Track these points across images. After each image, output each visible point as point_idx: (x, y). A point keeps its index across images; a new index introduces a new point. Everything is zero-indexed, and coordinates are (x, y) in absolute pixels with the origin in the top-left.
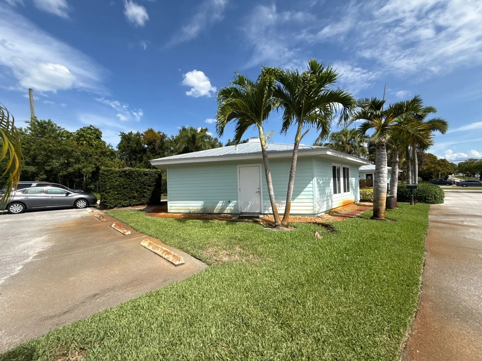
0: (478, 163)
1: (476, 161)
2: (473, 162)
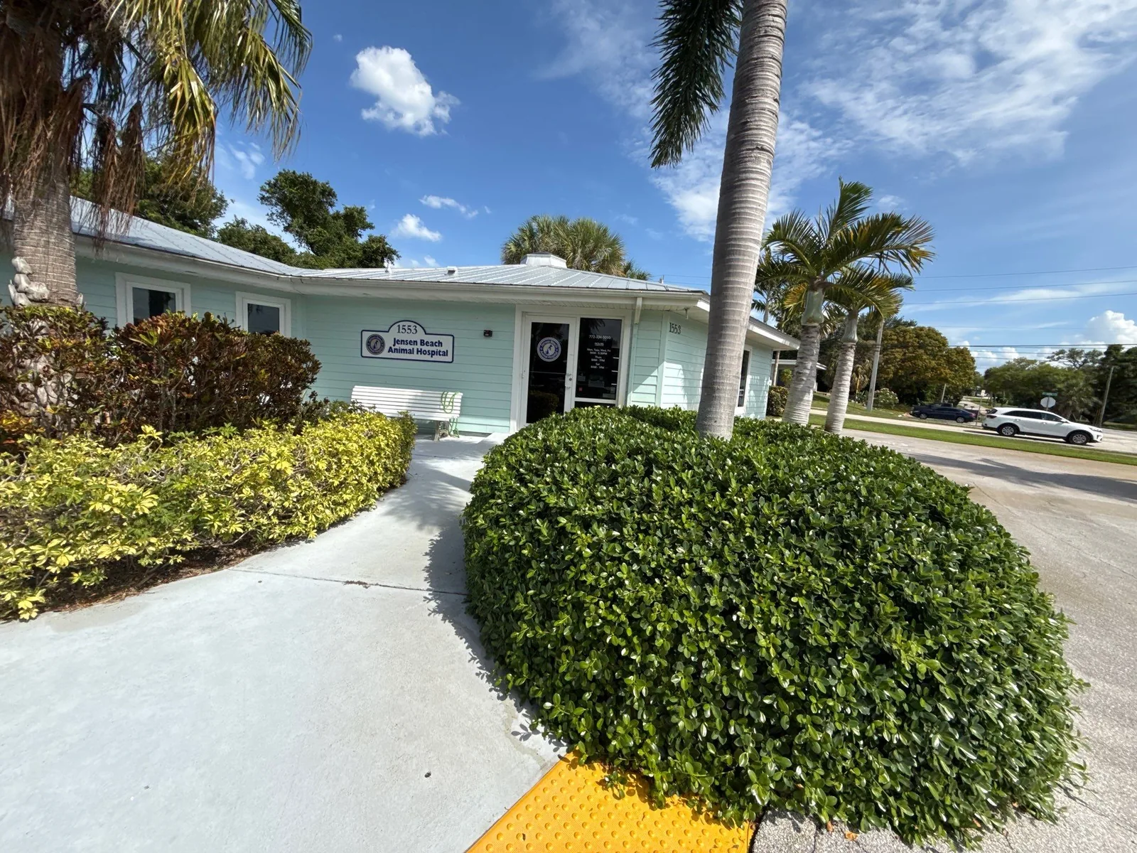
0: (1034, 370)
1: (1031, 366)
2: (1023, 368)
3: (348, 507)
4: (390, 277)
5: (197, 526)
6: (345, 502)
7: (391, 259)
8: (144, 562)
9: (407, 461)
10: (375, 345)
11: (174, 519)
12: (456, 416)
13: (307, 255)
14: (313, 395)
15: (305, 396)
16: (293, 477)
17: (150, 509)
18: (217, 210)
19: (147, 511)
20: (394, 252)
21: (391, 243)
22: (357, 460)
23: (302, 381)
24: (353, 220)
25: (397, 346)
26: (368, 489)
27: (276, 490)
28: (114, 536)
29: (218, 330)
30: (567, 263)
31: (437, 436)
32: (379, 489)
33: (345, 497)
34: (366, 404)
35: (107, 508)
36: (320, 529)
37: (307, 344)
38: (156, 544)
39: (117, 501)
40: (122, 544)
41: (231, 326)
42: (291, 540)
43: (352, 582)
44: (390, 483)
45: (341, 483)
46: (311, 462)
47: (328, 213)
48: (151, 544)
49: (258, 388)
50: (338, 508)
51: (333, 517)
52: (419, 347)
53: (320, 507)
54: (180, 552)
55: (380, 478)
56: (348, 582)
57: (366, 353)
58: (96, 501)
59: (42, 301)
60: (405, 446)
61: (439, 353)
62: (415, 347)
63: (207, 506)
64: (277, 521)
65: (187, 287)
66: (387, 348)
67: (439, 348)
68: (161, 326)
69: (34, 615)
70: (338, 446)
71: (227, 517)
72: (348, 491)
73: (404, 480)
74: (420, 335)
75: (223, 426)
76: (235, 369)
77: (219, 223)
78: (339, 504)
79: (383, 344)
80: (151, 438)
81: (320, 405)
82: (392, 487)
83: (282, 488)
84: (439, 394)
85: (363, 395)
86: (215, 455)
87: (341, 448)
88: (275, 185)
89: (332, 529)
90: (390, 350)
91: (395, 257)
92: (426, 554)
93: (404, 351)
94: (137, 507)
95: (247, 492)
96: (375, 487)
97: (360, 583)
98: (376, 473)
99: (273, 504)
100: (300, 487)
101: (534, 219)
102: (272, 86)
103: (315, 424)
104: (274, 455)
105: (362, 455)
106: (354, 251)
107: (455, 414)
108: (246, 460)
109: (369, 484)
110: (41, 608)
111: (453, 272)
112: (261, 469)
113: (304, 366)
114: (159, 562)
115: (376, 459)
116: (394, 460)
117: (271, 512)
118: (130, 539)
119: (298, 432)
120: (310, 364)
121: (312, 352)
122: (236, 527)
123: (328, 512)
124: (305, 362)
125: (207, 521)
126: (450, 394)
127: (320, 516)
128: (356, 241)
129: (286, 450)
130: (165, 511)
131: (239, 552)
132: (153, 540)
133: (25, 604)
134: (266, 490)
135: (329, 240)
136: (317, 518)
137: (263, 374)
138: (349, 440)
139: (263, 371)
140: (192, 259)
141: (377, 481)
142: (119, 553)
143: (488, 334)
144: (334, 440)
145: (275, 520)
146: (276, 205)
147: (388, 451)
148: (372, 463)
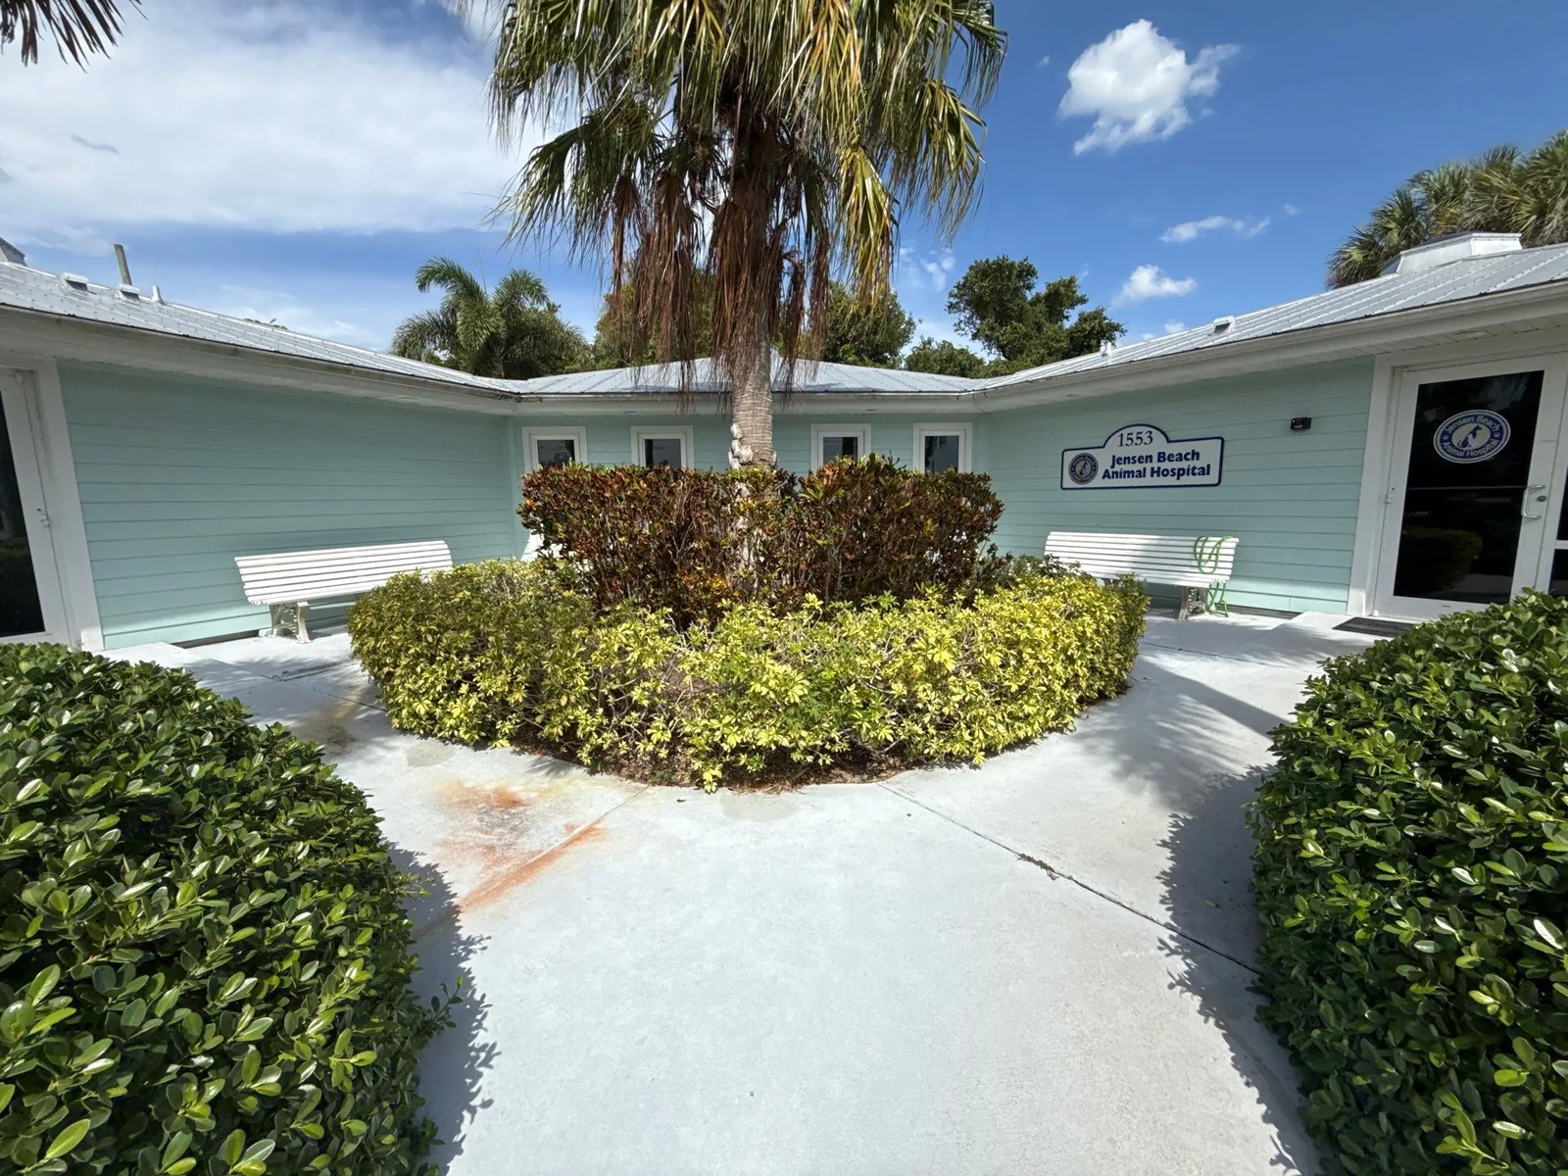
3: (1031, 725)
4: (1110, 362)
5: (845, 721)
6: (1027, 716)
7: (1111, 339)
8: (796, 757)
9: (1129, 658)
10: (1083, 469)
11: (822, 711)
12: (1223, 579)
13: (997, 362)
14: (993, 549)
15: (982, 552)
16: (956, 674)
17: (800, 697)
18: (904, 338)
19: (798, 700)
20: (1116, 328)
21: (1111, 315)
22: (1047, 655)
23: (979, 530)
24: (1059, 298)
25: (1118, 468)
26: (1063, 700)
27: (934, 688)
28: (772, 722)
29: (883, 473)
30: (1522, 241)
31: (1183, 612)
32: (1080, 701)
33: (1028, 709)
34: (1065, 560)
35: (764, 691)
36: (990, 751)
37: (986, 478)
38: (807, 739)
39: (772, 683)
40: (777, 733)
41: (896, 467)
42: (951, 760)
43: (1029, 859)
44: (1099, 692)
45: (1022, 688)
46: (980, 653)
47: (1025, 298)
48: (801, 738)
49: (924, 544)
50: (1017, 724)
51: (1009, 737)
52: (1155, 464)
53: (990, 721)
54: (829, 752)
55: (1084, 684)
56: (1023, 857)
57: (1069, 482)
58: (756, 681)
59: (750, 463)
60: (1129, 633)
61: (1192, 471)
62: (1149, 466)
63: (856, 701)
64: (934, 732)
65: (868, 428)
66: (1100, 472)
67: (1192, 464)
68: (828, 476)
69: (714, 789)
70: (1019, 632)
71: (877, 717)
72: (1032, 701)
73: (1122, 688)
74: (1159, 445)
75: (883, 594)
76: (899, 522)
77: (906, 351)
78: (1018, 719)
79: (1095, 467)
80: (812, 608)
81: (1000, 563)
82: (1103, 696)
83: (941, 688)
84: (1190, 541)
85: (1063, 546)
86: (868, 635)
87: (1024, 635)
88: (964, 285)
89: (1008, 753)
90: (1106, 475)
91: (1117, 334)
92: (1164, 844)
93: (1129, 474)
94: (790, 693)
95: (898, 688)
96: (1075, 697)
97: (1043, 866)
98: (1076, 675)
99: (930, 708)
100: (964, 688)
101: (1417, 180)
102: (951, 141)
103: (989, 593)
104: (932, 640)
105: (1055, 646)
106: (1058, 341)
107: (1223, 575)
108: (900, 644)
109: (1066, 693)
110: (720, 783)
111: (1225, 326)
112: (915, 660)
113: (982, 509)
114: (810, 759)
115: (1077, 654)
116: (1107, 656)
117: (926, 719)
118: (784, 729)
119: (968, 603)
120: (989, 507)
121: (992, 490)
122: (885, 733)
123: (1001, 728)
124: (983, 504)
125: (856, 720)
126: (1213, 541)
127: (990, 734)
128: (1061, 327)
129: (947, 633)
130: (815, 702)
131: (891, 761)
132: (804, 733)
133: (707, 776)
134: (921, 688)
135: (1026, 336)
136: (986, 735)
137: (930, 526)
138: (1036, 622)
139: (929, 522)
140: (872, 395)
141: (1078, 688)
142: (776, 743)
143: (1302, 424)
144: (1013, 621)
145: (932, 730)
146: (965, 308)
147: (1098, 642)
148: (1071, 660)
